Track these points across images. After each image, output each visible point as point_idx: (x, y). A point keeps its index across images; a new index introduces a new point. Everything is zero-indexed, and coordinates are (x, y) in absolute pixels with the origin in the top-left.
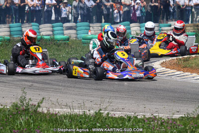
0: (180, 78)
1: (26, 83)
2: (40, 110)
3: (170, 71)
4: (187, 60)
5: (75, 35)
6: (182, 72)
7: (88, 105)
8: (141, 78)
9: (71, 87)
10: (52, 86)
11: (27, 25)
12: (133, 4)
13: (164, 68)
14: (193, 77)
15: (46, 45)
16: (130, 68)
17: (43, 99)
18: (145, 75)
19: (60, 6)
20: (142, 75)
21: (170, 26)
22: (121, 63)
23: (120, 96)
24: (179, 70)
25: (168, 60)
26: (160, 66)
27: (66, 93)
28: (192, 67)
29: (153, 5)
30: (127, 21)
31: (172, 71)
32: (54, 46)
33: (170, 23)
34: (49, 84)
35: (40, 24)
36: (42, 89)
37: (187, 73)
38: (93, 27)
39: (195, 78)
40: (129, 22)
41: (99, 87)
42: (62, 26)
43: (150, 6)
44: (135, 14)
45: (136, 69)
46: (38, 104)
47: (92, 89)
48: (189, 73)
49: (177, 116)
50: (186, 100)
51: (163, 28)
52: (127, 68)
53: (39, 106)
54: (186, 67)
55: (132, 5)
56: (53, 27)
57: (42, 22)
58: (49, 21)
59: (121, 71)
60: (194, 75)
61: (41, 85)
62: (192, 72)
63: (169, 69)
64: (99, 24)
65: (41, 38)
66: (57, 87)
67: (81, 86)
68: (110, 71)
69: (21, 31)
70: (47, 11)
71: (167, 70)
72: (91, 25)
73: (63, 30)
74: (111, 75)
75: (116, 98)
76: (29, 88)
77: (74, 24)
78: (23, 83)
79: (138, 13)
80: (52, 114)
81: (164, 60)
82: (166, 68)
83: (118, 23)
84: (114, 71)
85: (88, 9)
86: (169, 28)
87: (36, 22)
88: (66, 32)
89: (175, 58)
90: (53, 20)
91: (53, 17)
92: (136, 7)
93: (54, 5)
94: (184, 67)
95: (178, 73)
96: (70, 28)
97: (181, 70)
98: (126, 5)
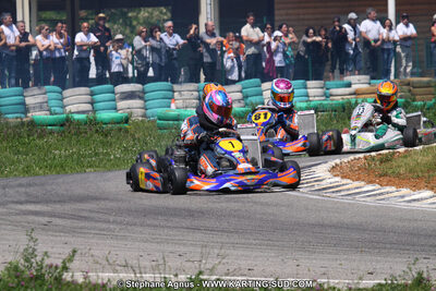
0: (373, 198)
1: (36, 218)
2: (67, 276)
3: (351, 184)
4: (387, 160)
5: (140, 111)
6: (378, 186)
7: (173, 263)
9: (135, 225)
10: (93, 224)
11: (35, 90)
12: (267, 39)
13: (337, 179)
14: (403, 197)
15: (78, 133)
17: (74, 251)
19: (106, 48)
21: (349, 85)
23: (243, 241)
24: (370, 182)
25: (346, 160)
26: (328, 175)
27: (125, 238)
28: (398, 176)
29: (309, 40)
30: (255, 77)
31: (357, 184)
32: (96, 135)
33: (348, 79)
34: (86, 218)
35: (64, 88)
36: (73, 231)
37: (388, 189)
38: (180, 91)
39: (407, 199)
40: (258, 80)
41: (196, 223)
42: (113, 92)
43: (305, 43)
44: (271, 61)
46: (64, 262)
47: (183, 228)
48: (394, 189)
49: (368, 283)
50: (388, 246)
51: (334, 91)
53: (65, 268)
54: (385, 175)
55: (265, 42)
56: (92, 94)
57: (67, 83)
58: (83, 80)
60: (404, 191)
61: (68, 223)
62: (399, 186)
63: (349, 181)
64: (193, 86)
65: (68, 119)
66: (104, 226)
67: (156, 223)
69: (24, 104)
70: (79, 59)
71: (345, 181)
72: (176, 87)
73: (114, 100)
75: (234, 246)
76: (43, 229)
77: (140, 86)
78: (31, 218)
79: (278, 60)
80: (95, 285)
81: (338, 161)
82: (342, 177)
83: (234, 82)
85: (169, 51)
86: (348, 90)
87: (55, 84)
88: (122, 104)
89: (361, 156)
90: (93, 79)
91: (93, 73)
92: (273, 45)
93: (94, 47)
94: (381, 176)
95: (370, 187)
96: (130, 96)
97: (375, 182)
98: (250, 43)
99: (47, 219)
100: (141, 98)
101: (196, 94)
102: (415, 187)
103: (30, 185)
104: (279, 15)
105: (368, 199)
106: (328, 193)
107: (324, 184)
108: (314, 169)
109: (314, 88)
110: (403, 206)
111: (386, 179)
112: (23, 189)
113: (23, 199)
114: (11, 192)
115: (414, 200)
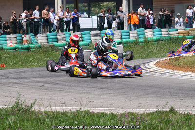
0: (169, 75)
1: (39, 84)
3: (162, 69)
4: (177, 60)
6: (171, 70)
8: (130, 75)
11: (61, 33)
13: (157, 67)
14: (180, 74)
16: (120, 67)
18: (132, 72)
20: (130, 73)
21: (177, 30)
22: (113, 63)
23: (114, 93)
25: (162, 60)
26: (154, 66)
27: (69, 92)
28: (180, 66)
31: (164, 69)
34: (57, 84)
37: (175, 71)
39: (181, 75)
40: (143, 29)
41: (99, 85)
42: (90, 34)
45: (125, 67)
47: (93, 87)
48: (177, 71)
52: (117, 67)
56: (82, 34)
59: (113, 70)
60: (181, 72)
62: (179, 70)
64: (119, 31)
66: (63, 87)
68: (104, 70)
73: (90, 37)
74: (104, 73)
81: (159, 61)
82: (159, 67)
84: (107, 70)
88: (93, 38)
89: (168, 58)
94: (174, 66)
95: (168, 71)
96: (96, 35)
97: (171, 69)
98: (141, 15)
99: (43, 84)
100: (100, 36)
101: (120, 34)
102: (186, 70)
103: (42, 70)
104: (154, 4)
105: (167, 75)
106: (152, 73)
107: (151, 70)
108: (149, 64)
109: (164, 31)
110: (180, 78)
111: (175, 67)
112: (39, 72)
113: (37, 76)
114: (34, 73)
115: (184, 76)
